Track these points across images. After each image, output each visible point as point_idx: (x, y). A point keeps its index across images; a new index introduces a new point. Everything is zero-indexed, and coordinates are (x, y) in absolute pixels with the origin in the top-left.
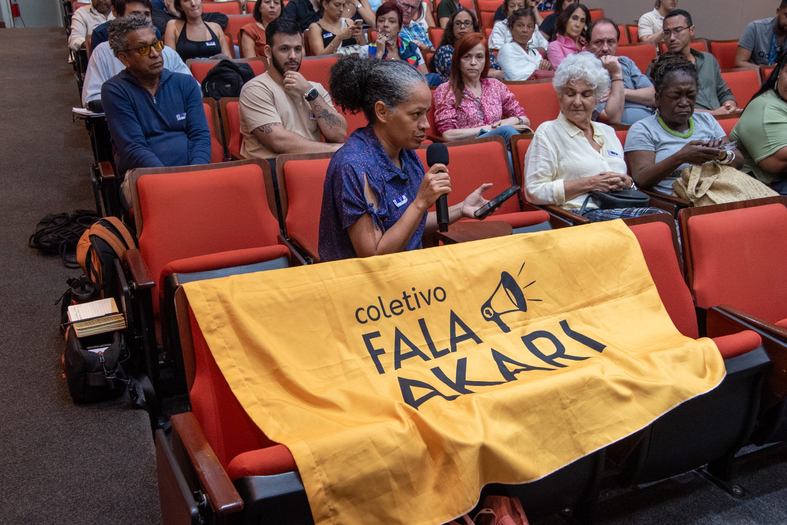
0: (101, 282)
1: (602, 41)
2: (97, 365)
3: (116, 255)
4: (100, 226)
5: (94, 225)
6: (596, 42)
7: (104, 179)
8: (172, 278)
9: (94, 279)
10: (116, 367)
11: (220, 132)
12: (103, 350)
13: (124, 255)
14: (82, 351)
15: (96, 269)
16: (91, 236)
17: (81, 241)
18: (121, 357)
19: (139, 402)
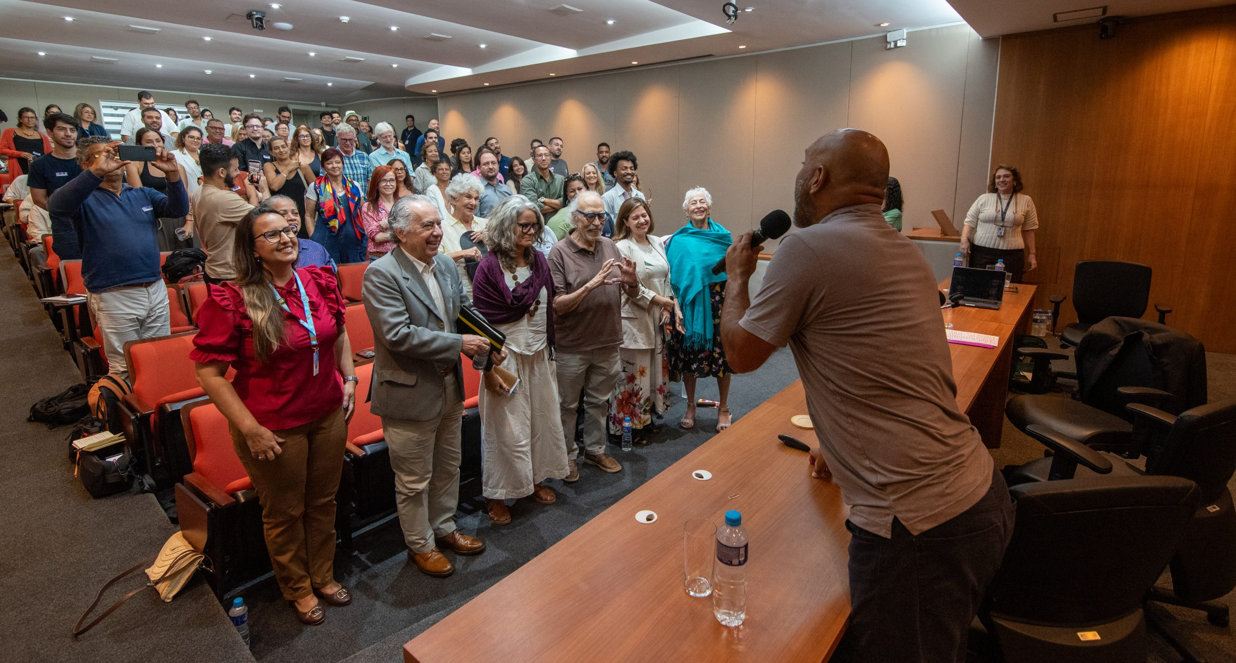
0: (106, 418)
1: (488, 163)
2: (113, 469)
3: (117, 399)
4: (105, 380)
5: (100, 380)
6: (484, 164)
7: (92, 350)
8: (165, 407)
9: (100, 416)
10: (128, 467)
11: (184, 307)
12: (117, 458)
13: (123, 398)
14: (101, 461)
15: (103, 410)
16: (100, 388)
17: (91, 391)
18: (131, 462)
19: (145, 488)
